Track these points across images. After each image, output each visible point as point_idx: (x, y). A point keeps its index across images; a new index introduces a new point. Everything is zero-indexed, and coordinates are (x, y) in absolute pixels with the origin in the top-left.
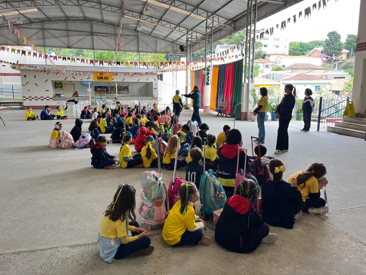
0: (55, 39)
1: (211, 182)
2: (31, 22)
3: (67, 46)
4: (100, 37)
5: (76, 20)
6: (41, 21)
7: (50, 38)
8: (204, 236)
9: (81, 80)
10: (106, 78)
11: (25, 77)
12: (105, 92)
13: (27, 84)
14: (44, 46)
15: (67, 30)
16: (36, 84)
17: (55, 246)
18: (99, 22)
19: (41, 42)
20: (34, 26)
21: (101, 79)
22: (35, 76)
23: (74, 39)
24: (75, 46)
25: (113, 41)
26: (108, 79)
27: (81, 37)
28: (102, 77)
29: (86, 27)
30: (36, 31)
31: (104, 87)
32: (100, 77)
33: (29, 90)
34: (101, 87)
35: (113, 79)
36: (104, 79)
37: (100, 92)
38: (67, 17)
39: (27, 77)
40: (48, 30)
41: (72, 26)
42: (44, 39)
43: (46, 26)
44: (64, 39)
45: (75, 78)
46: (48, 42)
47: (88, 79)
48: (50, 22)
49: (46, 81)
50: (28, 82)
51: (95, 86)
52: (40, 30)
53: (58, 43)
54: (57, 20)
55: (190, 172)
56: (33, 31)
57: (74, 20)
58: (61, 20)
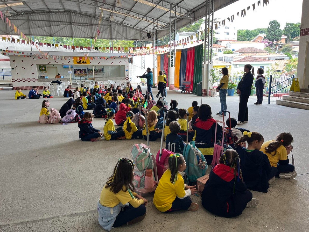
0: (38, 29)
1: (194, 152)
2: (17, 14)
3: (49, 35)
4: (78, 26)
5: (57, 11)
6: (27, 14)
7: (35, 28)
8: (192, 202)
9: (63, 63)
10: (85, 62)
11: (14, 62)
12: (84, 73)
13: (15, 68)
14: (29, 35)
15: (49, 21)
16: (23, 68)
17: (56, 215)
18: (76, 13)
19: (27, 31)
20: (20, 17)
21: (80, 62)
22: (22, 61)
23: (55, 29)
24: (57, 34)
25: (89, 30)
26: (86, 63)
27: (61, 27)
28: (81, 61)
29: (65, 18)
30: (23, 22)
31: (83, 70)
32: (79, 61)
33: (17, 73)
34: (80, 70)
35: (90, 63)
36: (83, 62)
37: (79, 74)
38: (49, 9)
39: (15, 61)
40: (33, 21)
41: (54, 17)
42: (29, 29)
43: (31, 17)
44: (47, 29)
45: (57, 62)
46: (33, 31)
47: (69, 62)
48: (34, 14)
49: (32, 65)
50: (16, 66)
51: (74, 69)
52: (26, 21)
53: (42, 32)
54: (41, 12)
55: (170, 143)
56: (20, 22)
57: (55, 12)
58: (44, 12)
